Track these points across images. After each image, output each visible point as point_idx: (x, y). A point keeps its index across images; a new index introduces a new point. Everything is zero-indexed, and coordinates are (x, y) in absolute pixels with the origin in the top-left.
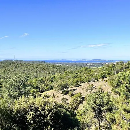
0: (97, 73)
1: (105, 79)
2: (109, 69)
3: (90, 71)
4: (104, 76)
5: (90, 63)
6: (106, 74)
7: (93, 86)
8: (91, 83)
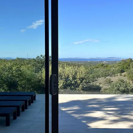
0: (114, 69)
1: (123, 74)
2: (127, 64)
3: (107, 66)
4: (122, 70)
5: (104, 62)
6: (124, 68)
7: (111, 80)
8: (108, 77)
